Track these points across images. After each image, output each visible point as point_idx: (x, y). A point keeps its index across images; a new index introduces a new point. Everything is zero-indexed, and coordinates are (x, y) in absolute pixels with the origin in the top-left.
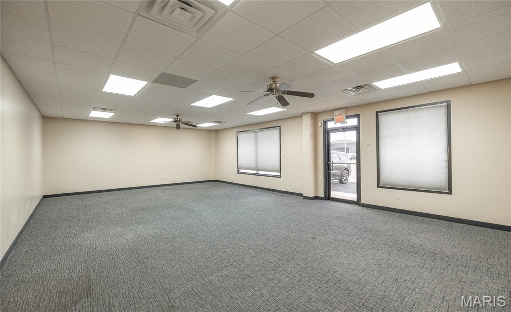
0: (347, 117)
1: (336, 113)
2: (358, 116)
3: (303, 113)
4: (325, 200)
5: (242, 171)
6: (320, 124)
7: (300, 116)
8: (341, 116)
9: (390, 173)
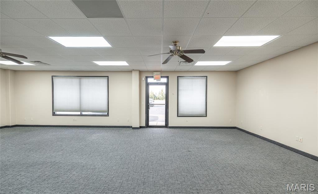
0: (162, 77)
1: (155, 73)
2: (168, 77)
3: (133, 70)
4: (146, 127)
5: (58, 113)
6: (143, 78)
7: (130, 72)
8: (158, 76)
9: (184, 109)
